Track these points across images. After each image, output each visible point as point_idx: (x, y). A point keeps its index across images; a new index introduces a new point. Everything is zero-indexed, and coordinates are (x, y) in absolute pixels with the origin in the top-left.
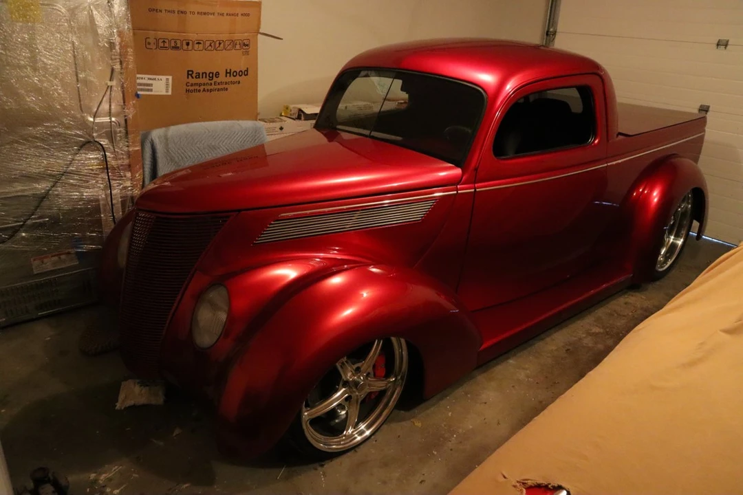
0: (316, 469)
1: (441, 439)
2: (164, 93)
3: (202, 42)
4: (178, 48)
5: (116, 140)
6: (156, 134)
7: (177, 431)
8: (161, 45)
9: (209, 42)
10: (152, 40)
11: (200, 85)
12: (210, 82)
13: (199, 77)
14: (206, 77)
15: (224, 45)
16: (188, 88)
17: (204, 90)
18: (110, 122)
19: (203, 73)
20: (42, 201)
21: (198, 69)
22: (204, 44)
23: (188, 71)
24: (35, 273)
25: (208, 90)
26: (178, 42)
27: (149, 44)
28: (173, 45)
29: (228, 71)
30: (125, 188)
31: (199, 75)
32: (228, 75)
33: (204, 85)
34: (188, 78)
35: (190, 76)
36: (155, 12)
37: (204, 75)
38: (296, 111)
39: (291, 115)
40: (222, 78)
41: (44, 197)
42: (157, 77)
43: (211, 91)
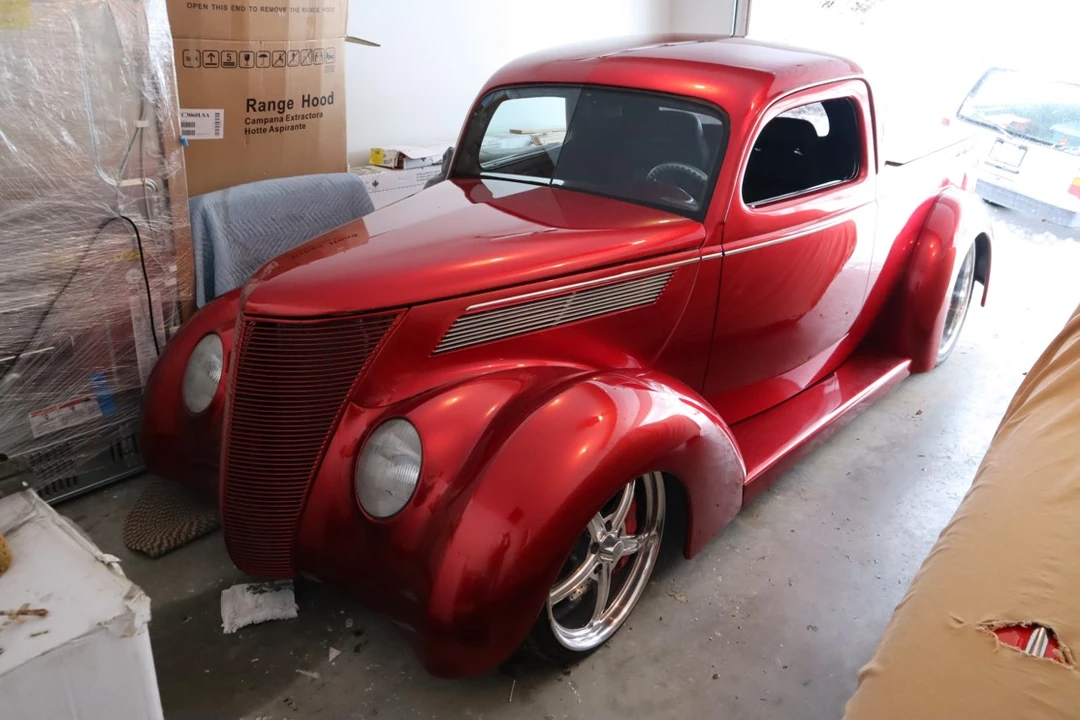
0: (560, 680)
1: (721, 615)
2: (213, 136)
3: (268, 54)
4: (233, 64)
5: (152, 213)
6: (210, 201)
7: (334, 653)
8: (207, 60)
9: (278, 54)
10: (193, 54)
11: (265, 121)
12: (279, 116)
13: (264, 110)
14: (274, 109)
15: (300, 57)
16: (248, 127)
17: (272, 129)
18: (143, 185)
19: (269, 103)
20: (44, 319)
21: (262, 97)
22: (272, 55)
23: (248, 100)
24: (36, 436)
25: (277, 128)
26: (233, 56)
27: (189, 59)
28: (225, 59)
29: (306, 98)
30: (168, 289)
31: (264, 106)
32: (306, 104)
33: (272, 120)
34: (248, 111)
35: (251, 108)
36: (197, 8)
37: (272, 105)
38: (394, 156)
39: (385, 162)
40: (298, 109)
41: (46, 313)
42: (201, 111)
43: (282, 129)
